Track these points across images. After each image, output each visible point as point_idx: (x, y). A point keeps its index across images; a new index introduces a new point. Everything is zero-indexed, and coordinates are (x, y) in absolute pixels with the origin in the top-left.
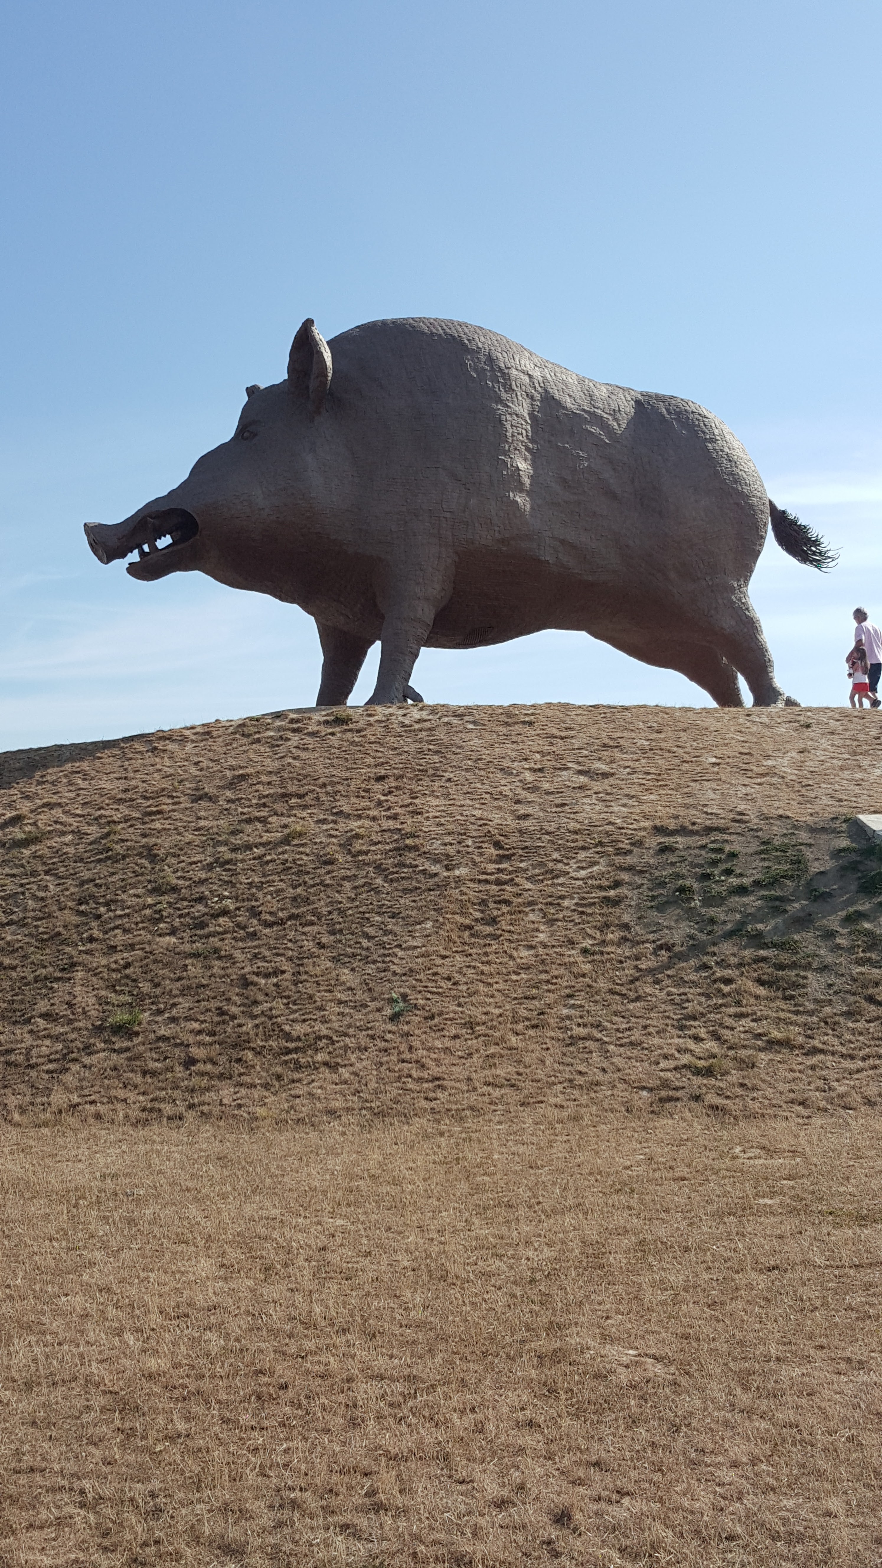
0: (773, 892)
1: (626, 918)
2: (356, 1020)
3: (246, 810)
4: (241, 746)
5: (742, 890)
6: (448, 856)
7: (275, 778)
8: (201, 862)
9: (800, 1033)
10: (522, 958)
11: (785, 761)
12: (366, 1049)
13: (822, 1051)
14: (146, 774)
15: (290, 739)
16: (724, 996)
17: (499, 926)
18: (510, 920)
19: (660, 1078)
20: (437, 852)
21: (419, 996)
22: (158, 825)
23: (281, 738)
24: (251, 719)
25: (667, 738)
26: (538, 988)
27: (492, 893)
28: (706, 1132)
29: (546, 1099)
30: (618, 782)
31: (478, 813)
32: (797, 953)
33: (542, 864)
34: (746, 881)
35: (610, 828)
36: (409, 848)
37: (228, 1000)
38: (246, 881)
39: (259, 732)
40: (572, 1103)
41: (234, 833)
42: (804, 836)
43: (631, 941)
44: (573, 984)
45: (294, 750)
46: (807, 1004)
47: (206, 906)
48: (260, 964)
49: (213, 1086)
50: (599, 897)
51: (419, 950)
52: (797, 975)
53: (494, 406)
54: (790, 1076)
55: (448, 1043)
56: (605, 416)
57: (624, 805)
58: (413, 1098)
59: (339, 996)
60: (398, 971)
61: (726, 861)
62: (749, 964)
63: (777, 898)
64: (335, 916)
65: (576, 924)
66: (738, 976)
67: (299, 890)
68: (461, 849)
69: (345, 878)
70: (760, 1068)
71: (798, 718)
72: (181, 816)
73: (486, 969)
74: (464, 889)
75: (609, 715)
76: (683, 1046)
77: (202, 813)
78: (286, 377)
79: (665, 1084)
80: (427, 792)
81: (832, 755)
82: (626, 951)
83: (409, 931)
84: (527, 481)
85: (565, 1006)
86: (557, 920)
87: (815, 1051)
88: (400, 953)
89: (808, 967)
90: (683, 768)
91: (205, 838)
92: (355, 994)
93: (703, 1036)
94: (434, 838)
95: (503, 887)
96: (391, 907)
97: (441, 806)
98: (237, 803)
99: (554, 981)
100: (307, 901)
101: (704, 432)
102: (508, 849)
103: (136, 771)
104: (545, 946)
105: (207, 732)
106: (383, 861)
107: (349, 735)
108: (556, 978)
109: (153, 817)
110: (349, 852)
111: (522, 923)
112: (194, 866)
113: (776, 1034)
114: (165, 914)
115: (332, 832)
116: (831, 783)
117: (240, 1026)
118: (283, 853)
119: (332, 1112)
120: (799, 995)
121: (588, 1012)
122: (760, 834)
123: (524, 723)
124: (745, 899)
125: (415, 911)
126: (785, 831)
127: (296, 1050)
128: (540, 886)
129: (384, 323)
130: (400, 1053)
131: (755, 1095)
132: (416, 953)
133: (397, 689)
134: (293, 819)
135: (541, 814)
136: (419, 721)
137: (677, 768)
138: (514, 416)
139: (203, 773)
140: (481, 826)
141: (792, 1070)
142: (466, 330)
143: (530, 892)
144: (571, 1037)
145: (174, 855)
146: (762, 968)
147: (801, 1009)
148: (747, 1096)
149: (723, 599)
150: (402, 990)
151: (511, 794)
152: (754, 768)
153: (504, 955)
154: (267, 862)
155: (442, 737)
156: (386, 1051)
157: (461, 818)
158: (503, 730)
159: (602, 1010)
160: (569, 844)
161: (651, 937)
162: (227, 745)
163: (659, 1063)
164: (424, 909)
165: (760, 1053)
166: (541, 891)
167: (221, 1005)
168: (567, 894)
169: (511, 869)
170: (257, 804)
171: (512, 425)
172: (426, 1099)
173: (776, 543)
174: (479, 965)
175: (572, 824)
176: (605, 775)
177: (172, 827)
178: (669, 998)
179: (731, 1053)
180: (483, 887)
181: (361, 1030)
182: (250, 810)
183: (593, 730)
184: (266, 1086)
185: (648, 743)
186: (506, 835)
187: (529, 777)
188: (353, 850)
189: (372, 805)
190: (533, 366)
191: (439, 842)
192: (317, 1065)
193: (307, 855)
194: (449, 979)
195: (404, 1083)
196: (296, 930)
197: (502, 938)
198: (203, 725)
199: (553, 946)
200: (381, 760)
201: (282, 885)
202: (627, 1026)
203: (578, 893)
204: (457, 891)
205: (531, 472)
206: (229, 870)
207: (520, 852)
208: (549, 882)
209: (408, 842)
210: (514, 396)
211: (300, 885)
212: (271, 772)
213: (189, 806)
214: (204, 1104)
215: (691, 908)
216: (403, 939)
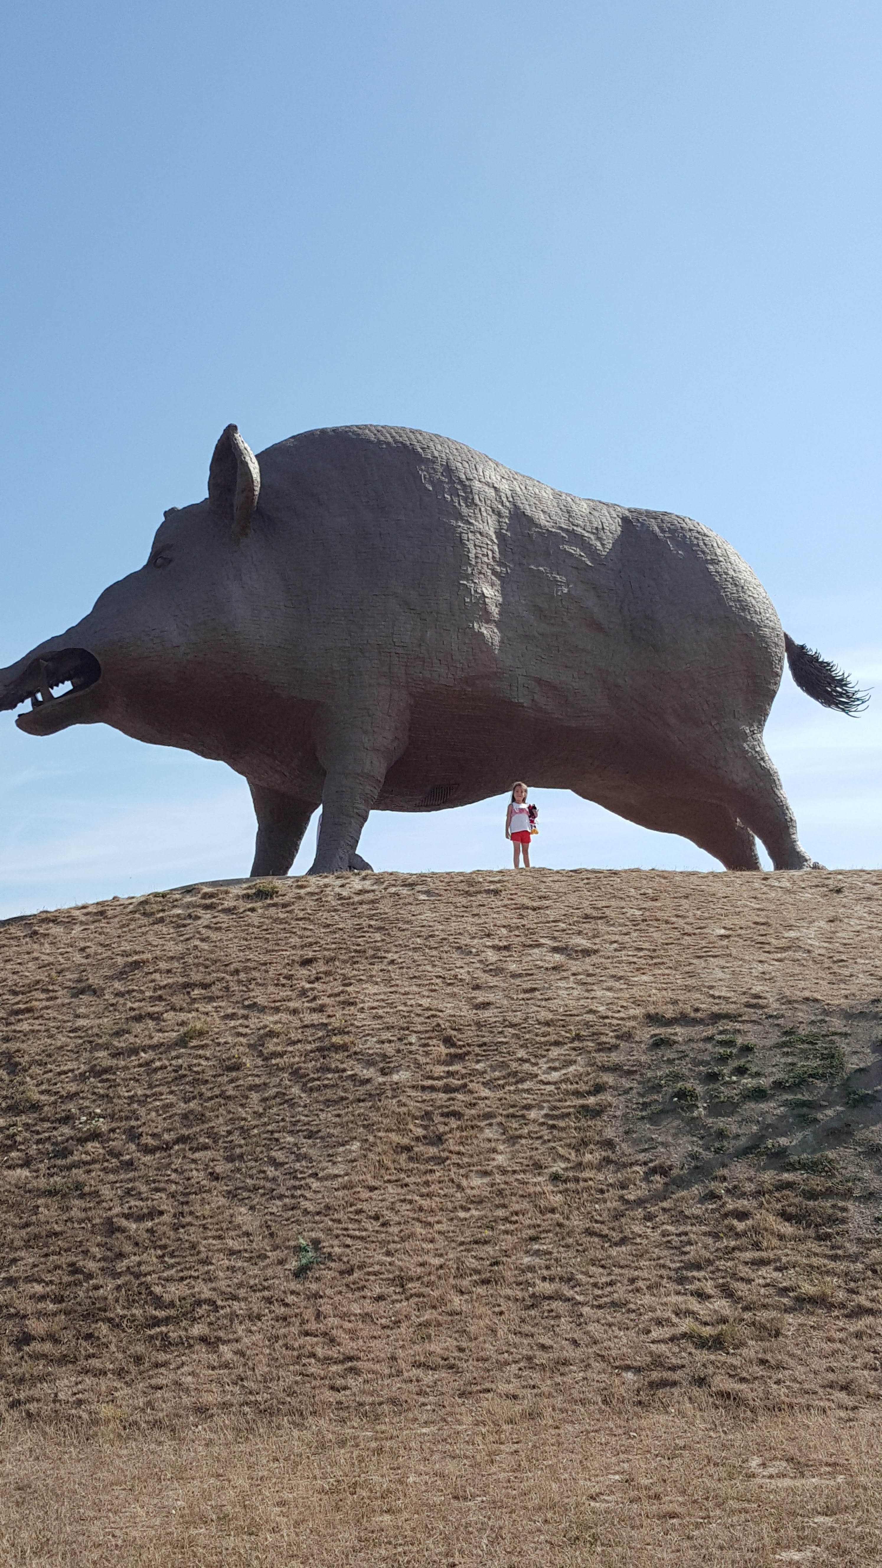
0: (799, 1096)
1: (609, 1133)
2: (250, 1276)
3: (136, 1005)
4: (140, 927)
5: (759, 1094)
6: (384, 1056)
7: (176, 964)
8: (72, 1071)
9: (840, 1287)
10: (472, 1188)
11: (812, 932)
12: (259, 1317)
13: (870, 1312)
14: (19, 964)
15: (200, 918)
16: (738, 1235)
17: (445, 1146)
18: (461, 1137)
19: (651, 1353)
20: (371, 1052)
21: (336, 1242)
22: (25, 1026)
23: (190, 916)
24: (156, 895)
25: (665, 908)
26: (492, 1228)
27: (439, 1103)
28: (712, 1434)
29: (494, 1387)
30: (603, 960)
31: (425, 1002)
32: (833, 1176)
33: (503, 1065)
34: (764, 1082)
35: (590, 1017)
36: (337, 1048)
37: (86, 1252)
38: (126, 1094)
39: (163, 910)
40: (529, 1391)
41: (118, 1034)
42: (837, 1024)
43: (616, 1163)
44: (539, 1222)
45: (203, 931)
46: (848, 1245)
47: (73, 1128)
48: (132, 1203)
49: (49, 1374)
50: (574, 1106)
51: (340, 1180)
52: (834, 1206)
53: (453, 522)
54: (827, 1347)
55: (369, 1307)
56: (586, 534)
57: (609, 989)
58: (314, 1388)
59: (230, 1243)
60: (311, 1207)
61: (738, 1057)
62: (770, 1192)
63: (803, 1104)
64: (236, 1137)
65: (544, 1142)
66: (755, 1208)
67: (192, 1105)
68: (402, 1047)
69: (251, 1088)
70: (786, 1337)
71: (827, 882)
72: (55, 1014)
73: (425, 1203)
74: (404, 1099)
75: (592, 881)
76: (683, 1306)
77: (82, 1010)
78: (207, 496)
79: (658, 1362)
80: (362, 977)
81: (870, 924)
82: (609, 1176)
83: (329, 1155)
84: (494, 610)
85: (527, 1252)
86: (521, 1137)
87: (860, 1312)
88: (315, 1185)
89: (847, 1195)
90: (684, 942)
91: (80, 1041)
92: (252, 1241)
93: (710, 1291)
94: (368, 1035)
95: (452, 1095)
96: (308, 1124)
97: (380, 994)
98: (127, 996)
99: (515, 1218)
100: (201, 1118)
101: (703, 552)
102: (460, 1047)
103: (7, 961)
104: (504, 1172)
105: (101, 912)
106: (302, 1065)
107: (272, 911)
108: (517, 1214)
109: (21, 1017)
110: (261, 1055)
111: (475, 1142)
112: (63, 1076)
113: (808, 1289)
114: (18, 1139)
115: (241, 1030)
116: (870, 958)
117: (96, 1288)
118: (177, 1057)
119: (201, 1410)
120: (838, 1234)
121: (556, 1260)
122: (781, 1021)
123: (488, 891)
124: (764, 1106)
125: (339, 1129)
126: (813, 1018)
127: (167, 1320)
128: (500, 1094)
129: (323, 431)
130: (302, 1323)
131: (780, 1376)
132: (336, 1184)
133: (341, 858)
134: (194, 1014)
135: (506, 1002)
136: (360, 892)
137: (677, 942)
138: (478, 535)
139: (89, 960)
140: (428, 1018)
141: (830, 1340)
142: (420, 438)
143: (486, 1101)
144: (533, 1296)
145: (40, 1064)
146: (788, 1196)
147: (840, 1252)
148: (770, 1378)
149: (734, 747)
150: (313, 1235)
151: (467, 978)
152: (773, 941)
153: (450, 1184)
154: (156, 1070)
155: (387, 911)
156: (285, 1319)
157: (405, 1009)
158: (463, 901)
159: (575, 1257)
160: (538, 1039)
161: (642, 1157)
162: (123, 926)
163: (649, 1332)
164: (351, 1125)
165: (786, 1316)
166: (500, 1099)
167: (74, 1259)
168: (534, 1102)
169: (464, 1071)
170: (151, 997)
171: (475, 545)
172: (332, 1388)
173: (795, 684)
174: (417, 1198)
175: (543, 1013)
176: (587, 953)
177: (43, 1028)
178: (665, 1240)
179: (747, 1315)
180: (427, 1096)
181: (254, 1291)
182: (142, 1004)
183: (573, 899)
184: (120, 1373)
185: (641, 913)
186: (460, 1029)
187: (492, 956)
188: (265, 1052)
189: (294, 995)
190: (499, 478)
191: (375, 1039)
192: (192, 1342)
193: (207, 1059)
194: (376, 1218)
195: (304, 1365)
196: (184, 1157)
197: (448, 1162)
198: (98, 904)
199: (514, 1172)
200: (309, 940)
201: (172, 1098)
202: (608, 1279)
203: (548, 1101)
204: (394, 1101)
205: (501, 599)
206: (107, 1080)
207: (477, 1050)
208: (512, 1088)
209: (334, 1039)
210: (477, 511)
211: (194, 1098)
212: (172, 958)
213: (67, 1001)
214: (31, 1400)
215: (693, 1118)
216: (320, 1166)
